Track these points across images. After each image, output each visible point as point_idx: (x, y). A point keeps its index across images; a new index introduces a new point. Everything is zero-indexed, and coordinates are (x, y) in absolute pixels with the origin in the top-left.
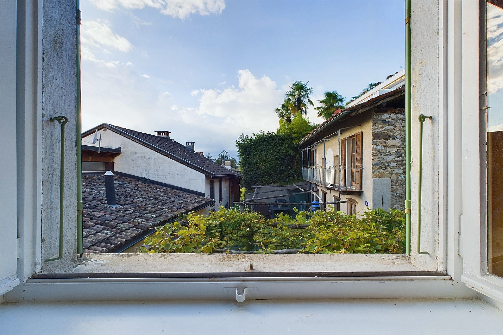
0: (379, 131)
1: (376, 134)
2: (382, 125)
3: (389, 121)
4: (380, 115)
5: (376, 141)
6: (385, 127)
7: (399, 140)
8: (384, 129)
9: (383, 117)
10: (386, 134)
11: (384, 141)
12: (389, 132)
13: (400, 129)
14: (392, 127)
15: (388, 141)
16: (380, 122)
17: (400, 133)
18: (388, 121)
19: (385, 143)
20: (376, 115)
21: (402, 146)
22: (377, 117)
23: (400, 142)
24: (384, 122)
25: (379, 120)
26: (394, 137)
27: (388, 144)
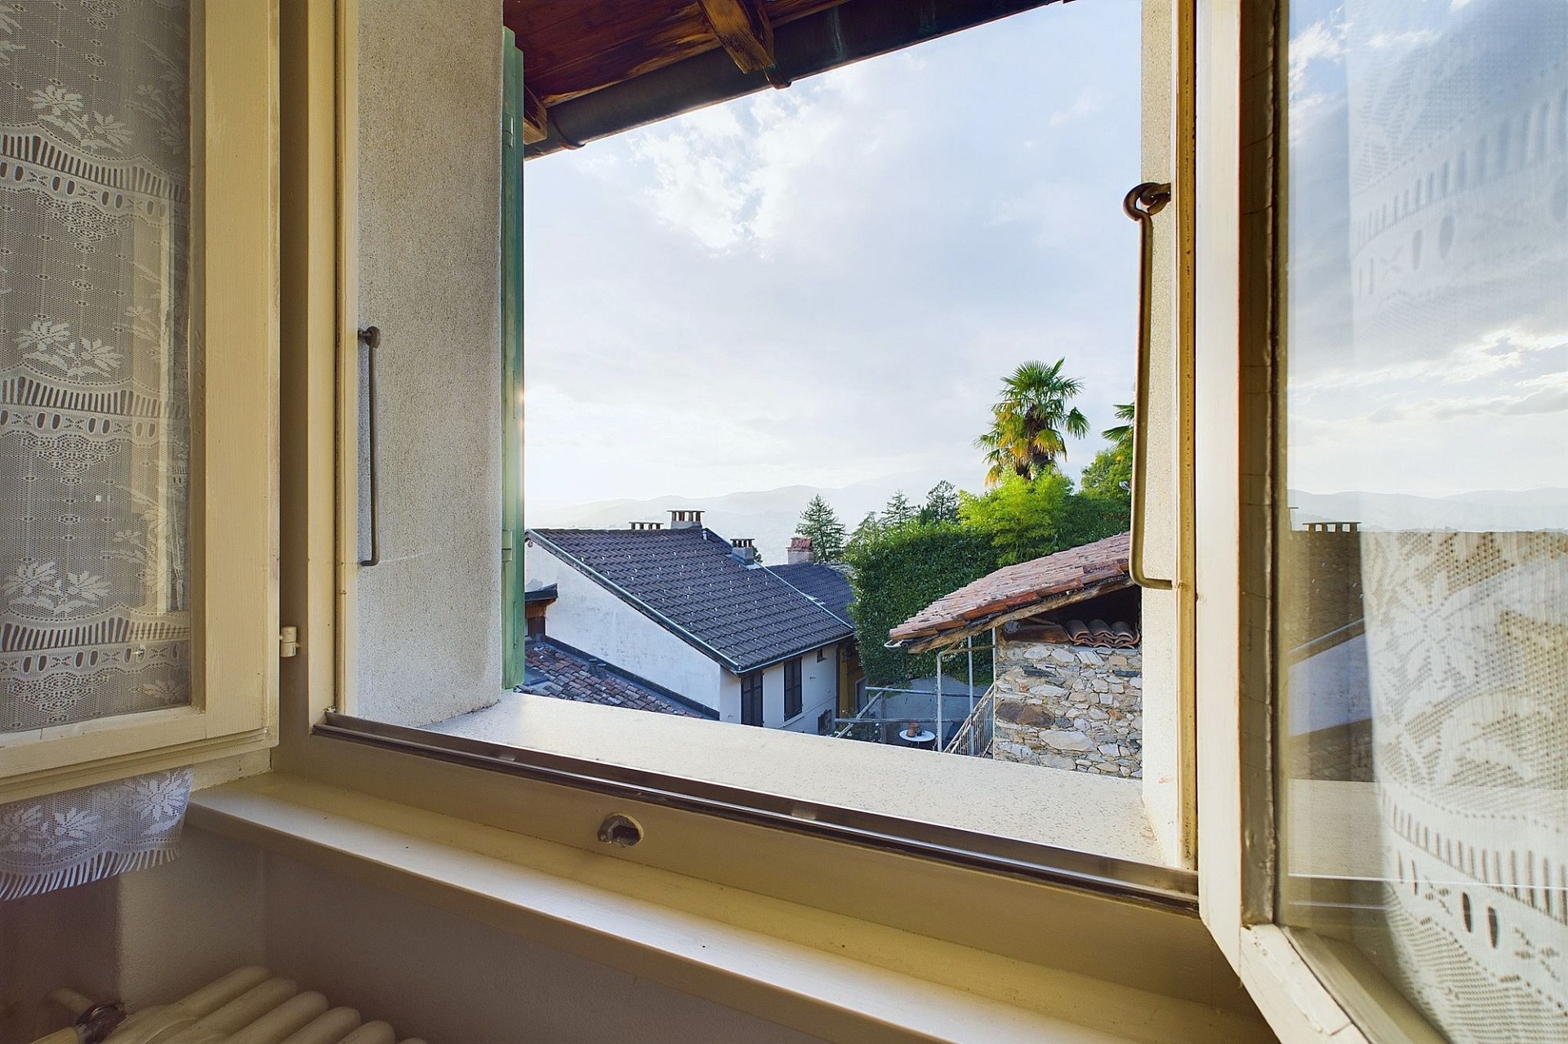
0: (1015, 697)
1: (1005, 704)
2: (1024, 681)
3: (1048, 669)
4: (1019, 647)
5: (1006, 726)
6: (1036, 689)
7: (1083, 736)
8: (1032, 694)
9: (1027, 655)
10: (1038, 710)
11: (1031, 730)
12: (1047, 704)
13: (1086, 701)
14: (1059, 691)
15: (1044, 734)
16: (1018, 670)
17: (1085, 711)
18: (1045, 669)
19: (1033, 739)
20: (1006, 648)
21: (1092, 757)
22: (1010, 653)
23: (1083, 741)
24: (1032, 672)
25: (1016, 664)
26: (1066, 724)
27: (1043, 743)
